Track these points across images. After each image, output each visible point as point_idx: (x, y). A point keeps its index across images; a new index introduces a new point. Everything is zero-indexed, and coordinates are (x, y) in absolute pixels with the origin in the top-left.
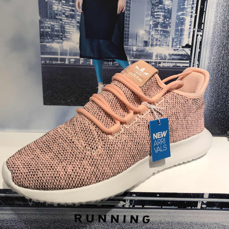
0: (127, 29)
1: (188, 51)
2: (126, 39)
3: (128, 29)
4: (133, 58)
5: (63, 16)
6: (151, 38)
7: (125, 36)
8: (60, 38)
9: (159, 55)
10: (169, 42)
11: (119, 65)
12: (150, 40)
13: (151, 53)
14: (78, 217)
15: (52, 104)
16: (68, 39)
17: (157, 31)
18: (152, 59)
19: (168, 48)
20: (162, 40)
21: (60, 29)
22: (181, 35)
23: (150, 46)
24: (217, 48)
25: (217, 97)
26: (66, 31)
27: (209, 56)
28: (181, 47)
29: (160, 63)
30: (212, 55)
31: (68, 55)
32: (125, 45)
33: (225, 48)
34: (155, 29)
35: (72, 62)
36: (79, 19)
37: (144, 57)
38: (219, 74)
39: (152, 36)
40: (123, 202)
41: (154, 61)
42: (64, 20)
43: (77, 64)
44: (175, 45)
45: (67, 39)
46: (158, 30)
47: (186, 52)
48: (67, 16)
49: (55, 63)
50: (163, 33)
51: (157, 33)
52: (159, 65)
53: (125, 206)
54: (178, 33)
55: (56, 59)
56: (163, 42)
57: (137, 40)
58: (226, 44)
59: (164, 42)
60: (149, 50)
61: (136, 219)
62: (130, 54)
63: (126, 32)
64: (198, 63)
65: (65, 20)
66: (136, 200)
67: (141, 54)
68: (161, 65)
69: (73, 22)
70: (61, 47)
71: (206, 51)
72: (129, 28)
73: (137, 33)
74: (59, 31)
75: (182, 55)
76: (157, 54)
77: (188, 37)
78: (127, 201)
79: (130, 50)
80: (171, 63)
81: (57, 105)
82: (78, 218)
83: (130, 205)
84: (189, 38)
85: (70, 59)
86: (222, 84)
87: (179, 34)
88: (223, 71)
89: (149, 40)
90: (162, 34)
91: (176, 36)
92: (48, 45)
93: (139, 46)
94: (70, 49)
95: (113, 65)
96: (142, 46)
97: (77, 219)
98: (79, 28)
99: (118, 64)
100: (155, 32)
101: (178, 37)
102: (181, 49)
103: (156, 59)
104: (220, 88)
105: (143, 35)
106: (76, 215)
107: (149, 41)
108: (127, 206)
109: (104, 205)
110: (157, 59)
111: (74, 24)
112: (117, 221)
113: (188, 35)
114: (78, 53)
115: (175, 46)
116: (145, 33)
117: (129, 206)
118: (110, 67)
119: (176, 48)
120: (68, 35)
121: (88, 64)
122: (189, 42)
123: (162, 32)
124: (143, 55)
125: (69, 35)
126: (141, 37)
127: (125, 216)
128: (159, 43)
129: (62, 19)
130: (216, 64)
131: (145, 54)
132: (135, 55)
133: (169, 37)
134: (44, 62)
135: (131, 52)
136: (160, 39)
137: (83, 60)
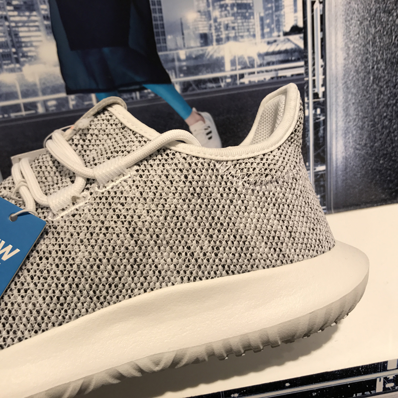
0: (157, 15)
1: (297, 40)
2: (161, 38)
3: (160, 15)
4: (182, 75)
5: (9, 8)
6: (215, 26)
7: (157, 30)
8: (14, 61)
9: (237, 59)
10: (254, 29)
11: (156, 95)
12: (213, 31)
13: (219, 58)
16: (33, 59)
17: (223, 9)
18: (224, 71)
19: (254, 41)
20: (238, 26)
21: (8, 39)
22: (278, 8)
23: (215, 43)
24: (359, 22)
25: (371, 127)
26: (24, 42)
27: (344, 43)
28: (281, 34)
29: (242, 76)
30: (351, 40)
31: (40, 93)
32: (161, 51)
33: (375, 21)
34: (218, 3)
35: (51, 107)
36: (46, 10)
37: (207, 69)
38: (370, 78)
39: (215, 21)
41: (228, 74)
42: (12, 19)
43: (64, 110)
44: (268, 33)
45: (29, 58)
46: (227, 5)
47: (294, 43)
48: (17, 8)
49: (16, 116)
50: (239, 11)
51: (226, 12)
52: (242, 81)
54: (270, 5)
55: (16, 108)
56: (241, 29)
57: (186, 36)
58: (376, 12)
59: (243, 31)
60: (215, 51)
62: (174, 68)
63: (157, 20)
64: (323, 64)
65: (14, 16)
67: (200, 63)
68: (246, 80)
69: (33, 18)
70: (22, 79)
71: (336, 34)
72: (160, 11)
73: (181, 19)
74: (7, 45)
75: (286, 52)
76: (232, 58)
77: (293, 10)
79: (173, 60)
80: (267, 71)
84: (296, 11)
85: (45, 102)
86: (378, 99)
87: (272, 7)
88: (376, 72)
89: (210, 30)
90: (237, 13)
91: (267, 12)
93: (192, 48)
94: (40, 80)
95: (144, 99)
96: (198, 47)
98: (51, 31)
99: (152, 95)
100: (221, 11)
101: (272, 14)
102: (282, 38)
103: (232, 70)
104: (376, 108)
105: (195, 21)
107: (212, 34)
110: (236, 70)
111: (37, 24)
113: (292, 7)
114: (61, 86)
115: (269, 35)
116: (199, 17)
118: (137, 102)
119: (271, 39)
120: (30, 51)
121: (88, 105)
122: (296, 20)
123: (235, 9)
124: (203, 66)
125: (32, 49)
126: (191, 27)
128: (232, 33)
129: (8, 17)
130: (360, 58)
131: (207, 62)
132: (185, 68)
133: (252, 17)
135: (177, 64)
136: (233, 25)
137: (76, 99)
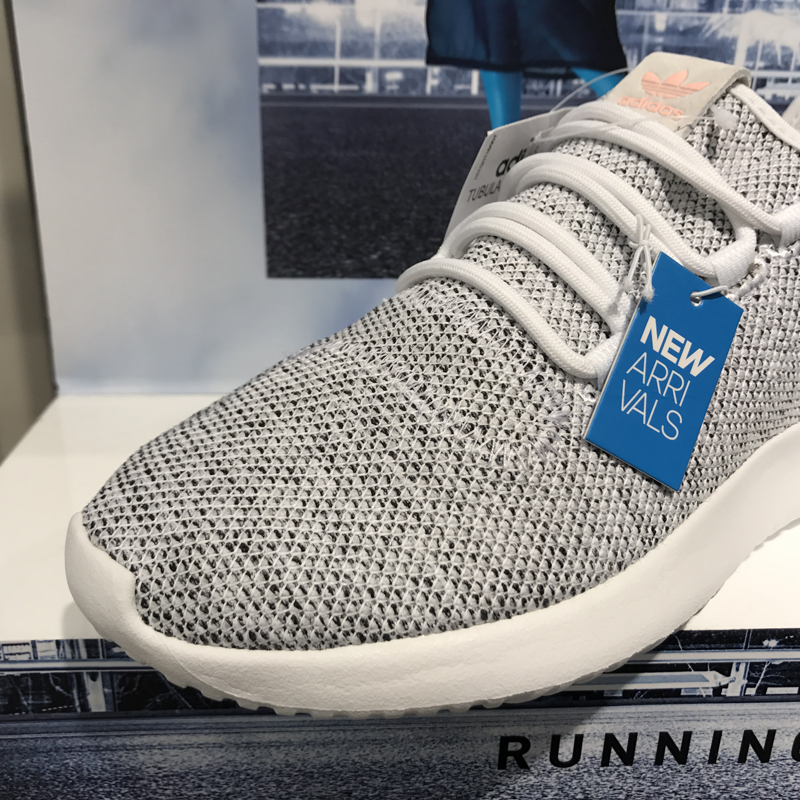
9: (760, 47)
13: (727, 39)
14: (513, 747)
15: (300, 273)
23: (726, 9)
29: (762, 83)
31: (377, 52)
32: (623, 7)
35: (391, 83)
40: (720, 676)
43: (413, 93)
49: (321, 91)
52: (759, 92)
53: (723, 693)
55: (325, 75)
60: (723, 25)
61: (763, 745)
62: (638, 46)
66: (777, 663)
67: (688, 44)
68: (767, 93)
70: (349, 20)
76: (752, 43)
78: (737, 669)
79: (640, 30)
81: (323, 275)
82: (512, 753)
83: (748, 686)
85: (382, 72)
92: (291, 9)
93: (682, 11)
94: (384, 26)
96: (693, 11)
97: (510, 758)
103: (747, 68)
106: (505, 741)
108: (733, 691)
109: (636, 691)
110: (753, 68)
112: (681, 756)
114: (421, 45)
117: (744, 689)
118: (554, 102)
121: (460, 92)
124: (695, 49)
127: (717, 736)
134: (272, 86)
135: (646, 38)
137: (441, 75)
